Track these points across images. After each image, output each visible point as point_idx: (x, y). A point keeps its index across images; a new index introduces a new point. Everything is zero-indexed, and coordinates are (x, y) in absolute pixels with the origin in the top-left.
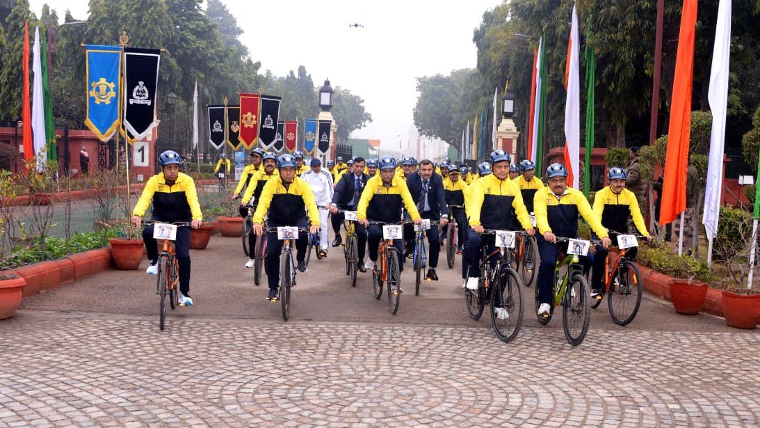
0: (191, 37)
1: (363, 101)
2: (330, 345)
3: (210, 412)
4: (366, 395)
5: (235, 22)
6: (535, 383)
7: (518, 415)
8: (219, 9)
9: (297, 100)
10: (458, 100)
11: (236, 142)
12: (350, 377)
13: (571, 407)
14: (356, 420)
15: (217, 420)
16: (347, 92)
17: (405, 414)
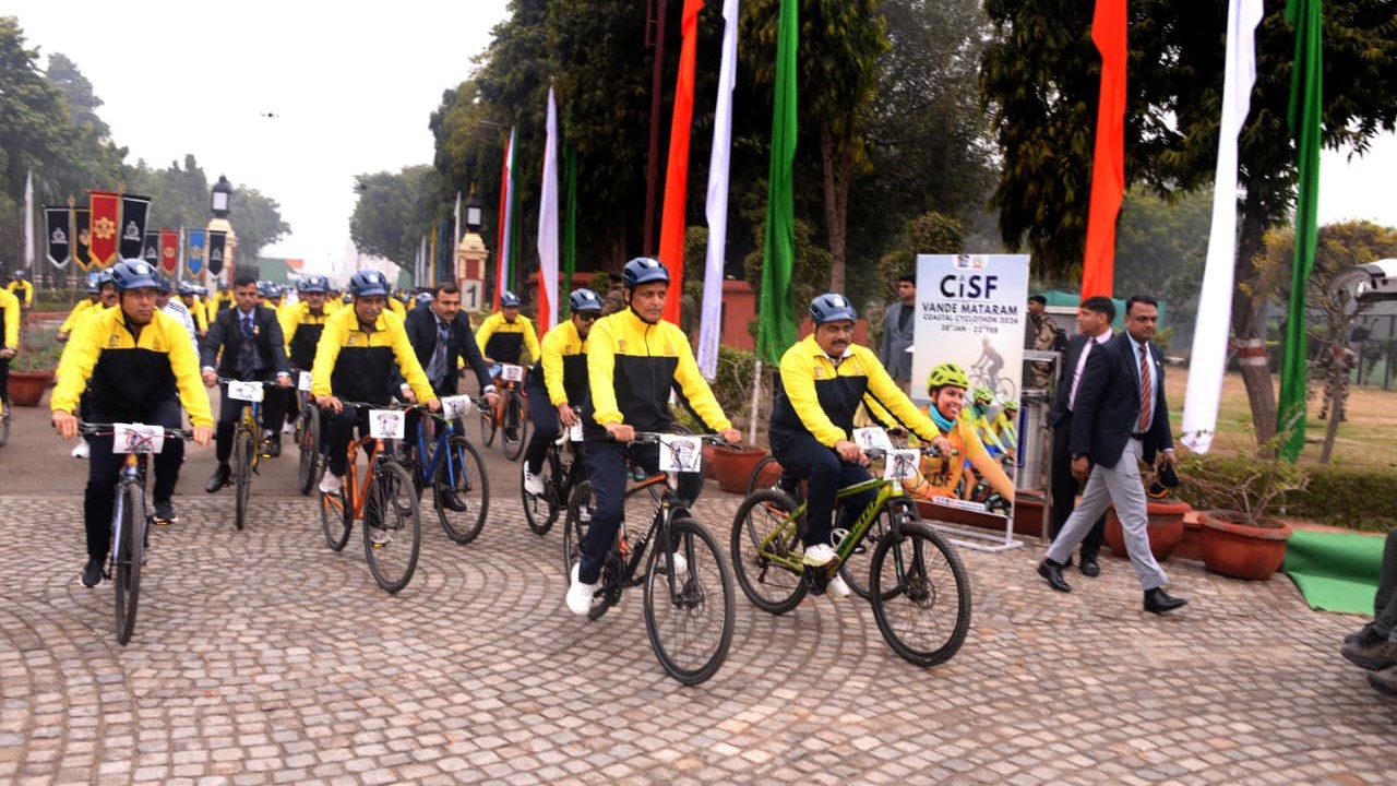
0: (22, 107)
1: (278, 206)
2: (202, 524)
3: (29, 608)
4: (243, 582)
5: (91, 88)
6: (465, 561)
7: (437, 598)
8: (65, 68)
9: (183, 202)
10: (411, 207)
11: (86, 260)
12: (225, 560)
13: (504, 587)
14: (226, 610)
15: (38, 617)
16: (255, 193)
17: (292, 601)
